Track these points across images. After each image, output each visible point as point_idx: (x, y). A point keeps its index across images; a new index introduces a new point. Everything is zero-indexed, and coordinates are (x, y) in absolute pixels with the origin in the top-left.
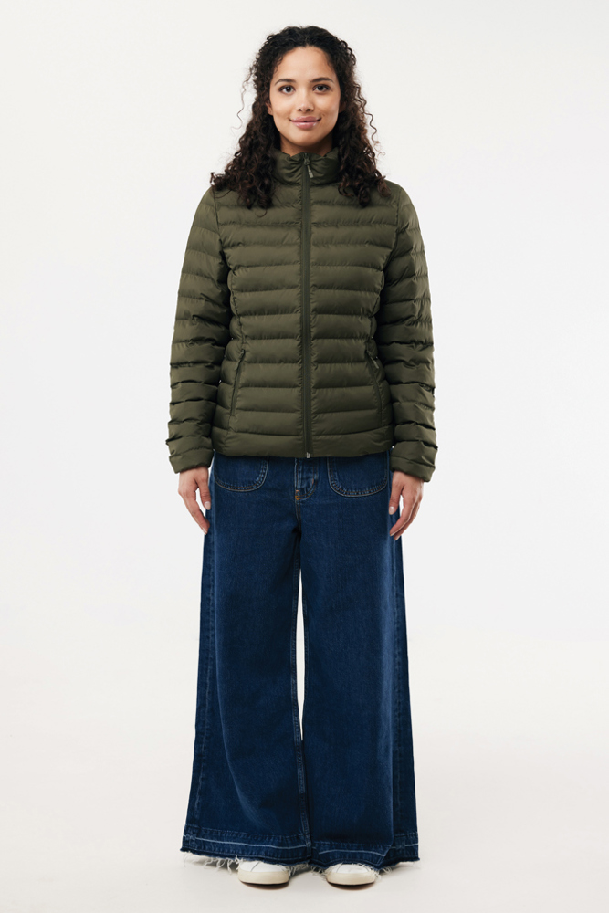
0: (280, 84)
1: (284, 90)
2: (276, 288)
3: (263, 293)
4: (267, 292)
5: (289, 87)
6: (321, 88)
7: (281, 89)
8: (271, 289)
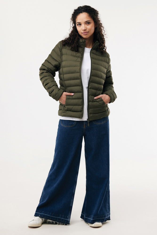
0: (77, 24)
1: (79, 25)
2: (74, 73)
3: (71, 74)
4: (72, 74)
5: (80, 24)
6: (88, 23)
7: (78, 25)
8: (73, 73)
